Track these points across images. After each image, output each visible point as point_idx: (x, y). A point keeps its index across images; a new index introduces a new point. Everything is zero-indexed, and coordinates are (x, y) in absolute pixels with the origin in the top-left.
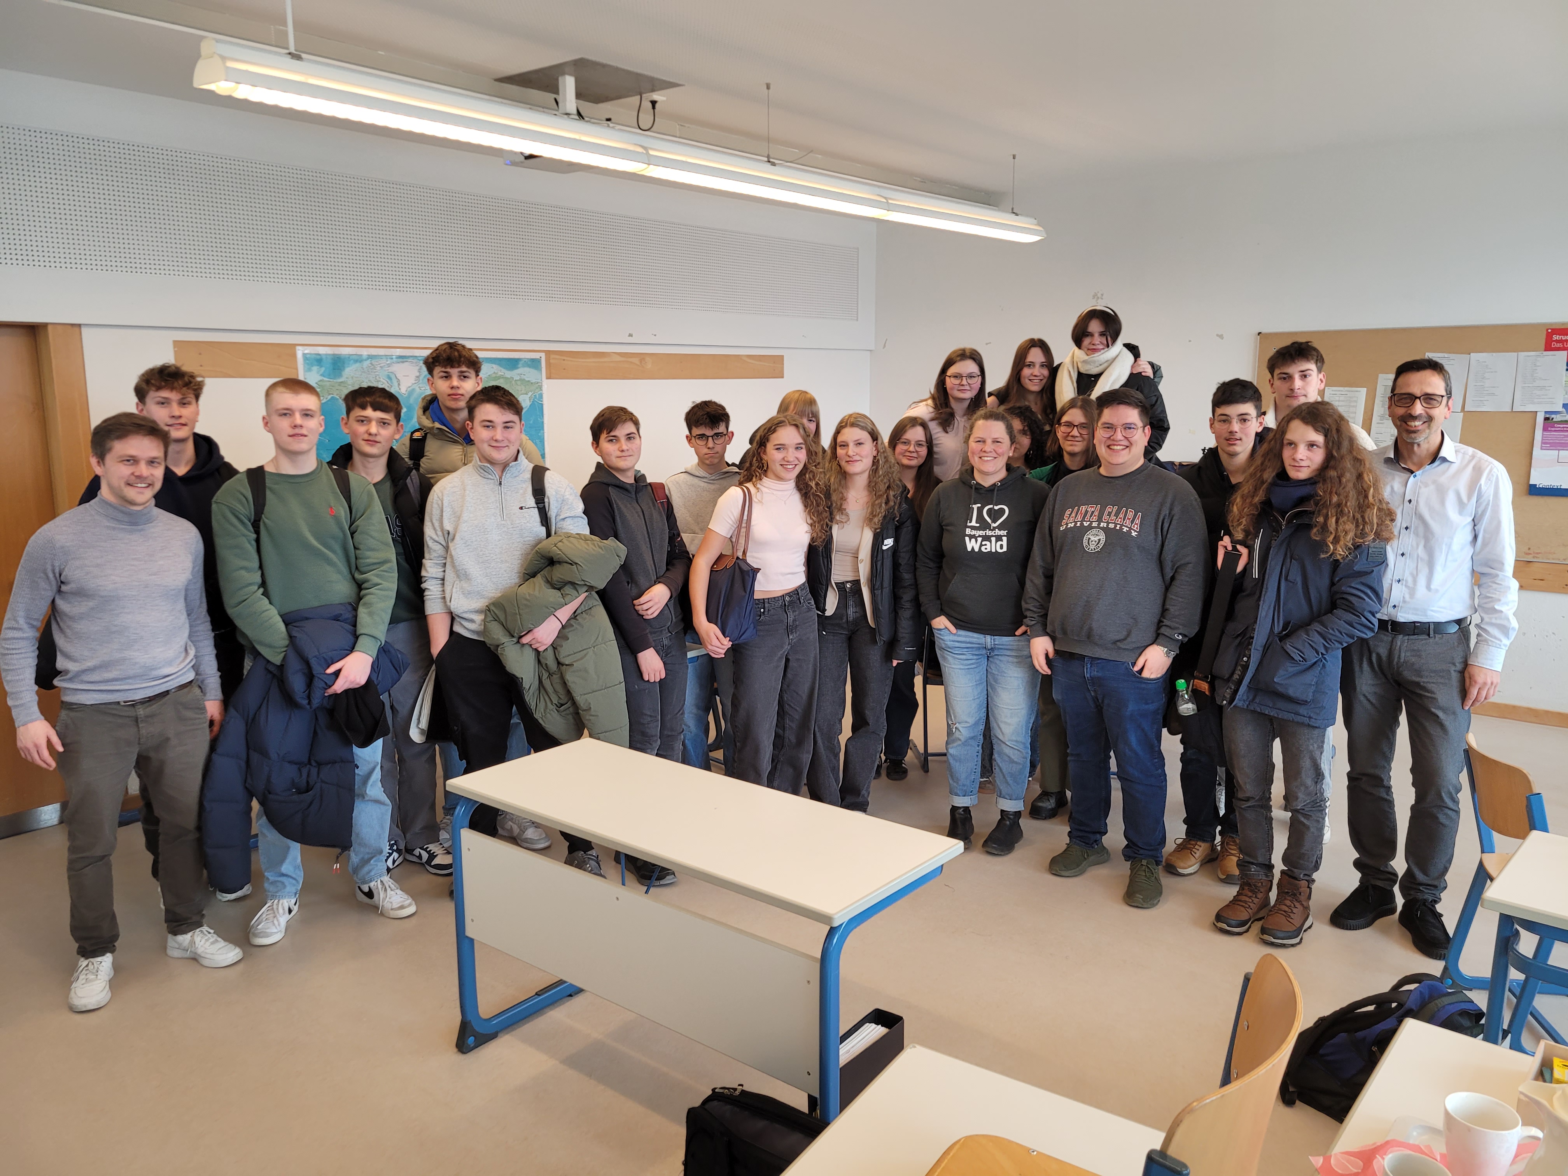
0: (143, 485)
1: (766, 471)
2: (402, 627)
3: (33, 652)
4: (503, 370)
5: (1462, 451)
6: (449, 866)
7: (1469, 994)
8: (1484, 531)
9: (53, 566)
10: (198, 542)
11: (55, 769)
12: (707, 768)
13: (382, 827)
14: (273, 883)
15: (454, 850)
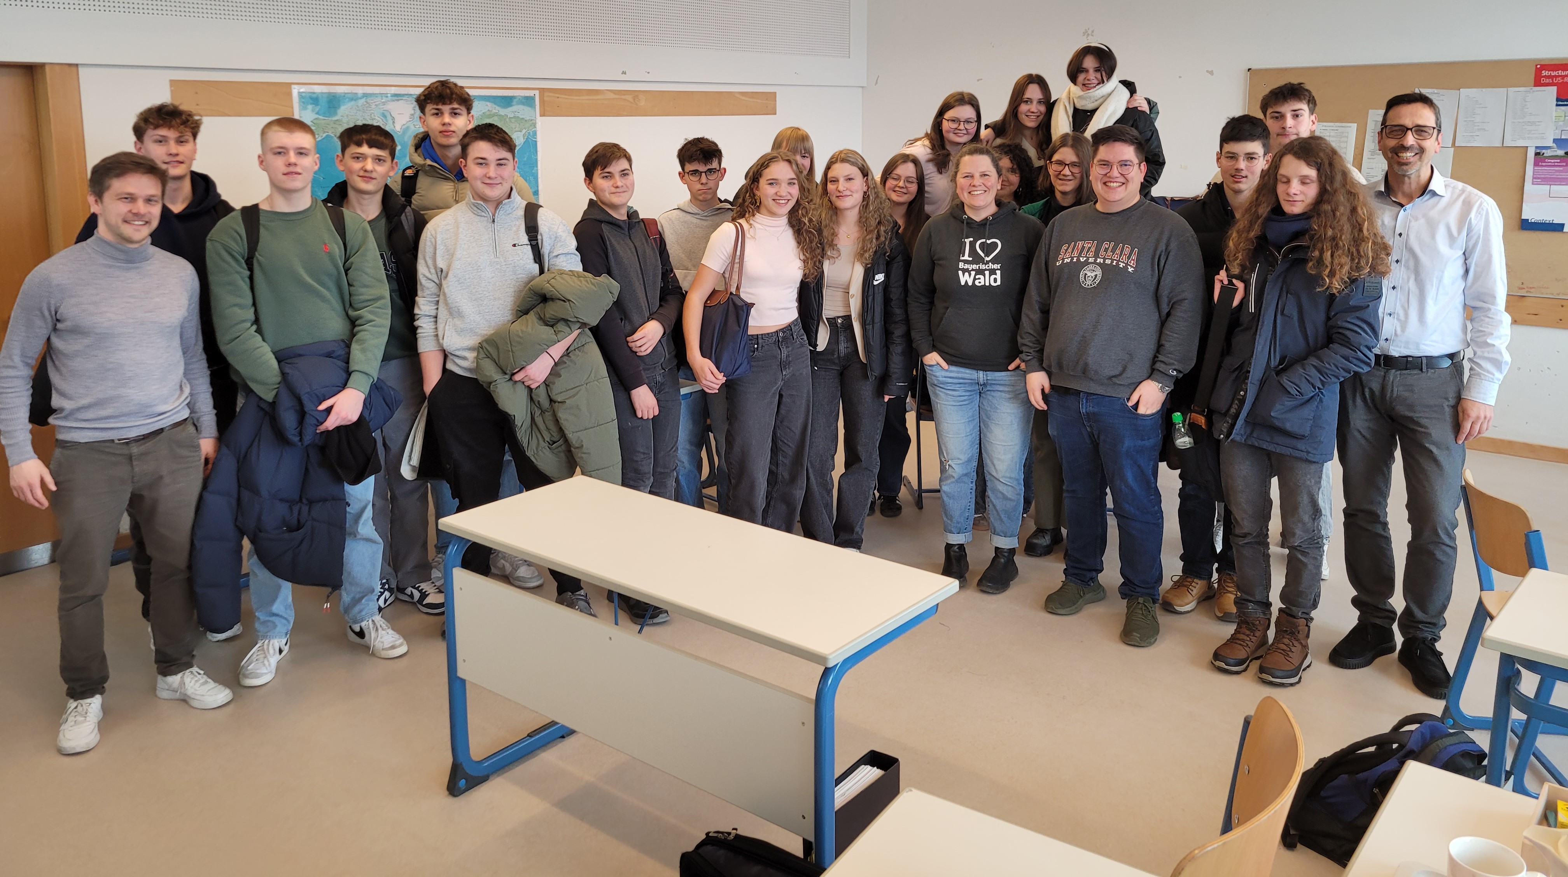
0: (141, 223)
1: (758, 207)
2: (394, 364)
3: (28, 390)
4: (497, 108)
5: (1452, 185)
6: (441, 605)
7: (1469, 733)
8: (1476, 264)
9: (49, 304)
10: (193, 279)
11: (47, 508)
12: (701, 505)
13: (374, 565)
14: (264, 623)
15: (446, 589)
